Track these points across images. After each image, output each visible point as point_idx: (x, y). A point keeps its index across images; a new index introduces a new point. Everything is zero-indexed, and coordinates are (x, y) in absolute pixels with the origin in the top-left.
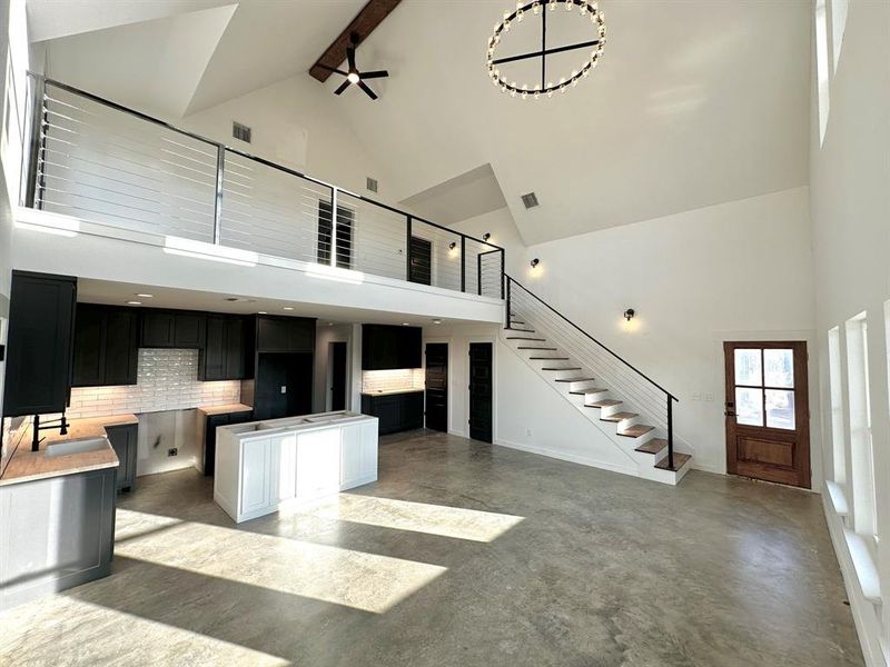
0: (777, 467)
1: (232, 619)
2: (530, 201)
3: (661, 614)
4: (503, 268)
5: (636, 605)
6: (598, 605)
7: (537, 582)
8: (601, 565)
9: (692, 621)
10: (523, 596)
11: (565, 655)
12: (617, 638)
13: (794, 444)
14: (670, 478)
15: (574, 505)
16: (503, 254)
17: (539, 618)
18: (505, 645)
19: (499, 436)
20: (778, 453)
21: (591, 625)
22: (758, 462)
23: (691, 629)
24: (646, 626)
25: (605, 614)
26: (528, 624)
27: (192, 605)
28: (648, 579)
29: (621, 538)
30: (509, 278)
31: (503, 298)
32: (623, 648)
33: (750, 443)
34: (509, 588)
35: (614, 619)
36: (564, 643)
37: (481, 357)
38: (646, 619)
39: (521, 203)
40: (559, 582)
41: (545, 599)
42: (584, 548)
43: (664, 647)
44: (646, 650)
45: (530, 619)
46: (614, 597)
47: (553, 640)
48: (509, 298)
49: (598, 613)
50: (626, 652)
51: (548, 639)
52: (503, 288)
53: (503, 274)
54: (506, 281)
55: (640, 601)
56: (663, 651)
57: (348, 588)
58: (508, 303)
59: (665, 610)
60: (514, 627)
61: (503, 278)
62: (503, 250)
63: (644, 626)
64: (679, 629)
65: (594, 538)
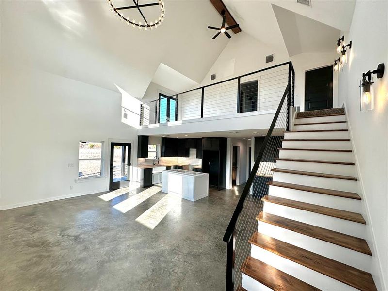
3: (62, 249)
5: (72, 244)
6: (82, 236)
9: (49, 256)
23: (47, 254)
24: (62, 244)
25: (77, 236)
28: (79, 254)
32: (63, 236)
35: (73, 238)
43: (53, 244)
44: (56, 240)
46: (81, 240)
49: (79, 235)
50: (61, 236)
55: (73, 246)
64: (51, 251)
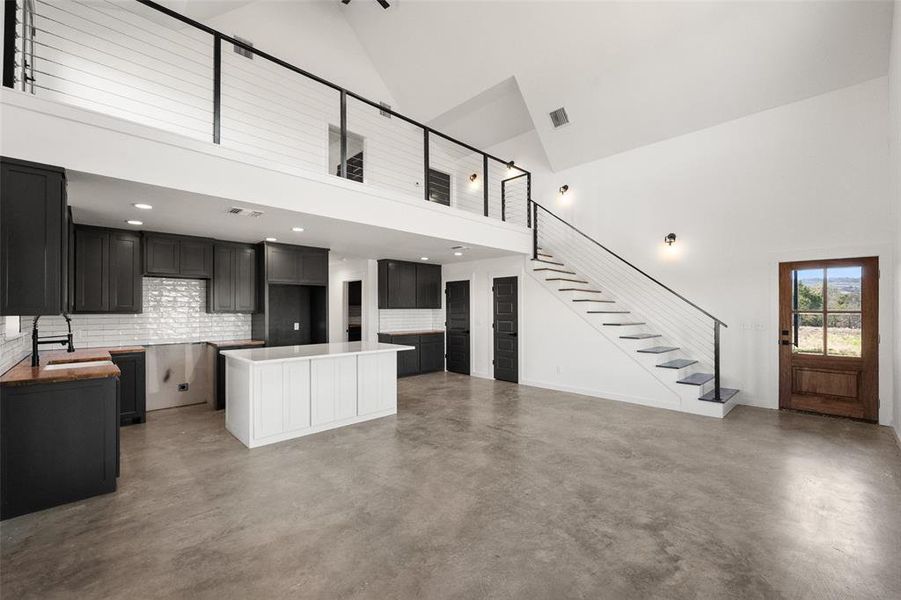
0: (839, 399)
1: (242, 528)
2: (558, 118)
3: (717, 529)
4: (529, 194)
5: (687, 521)
6: (645, 520)
7: (574, 500)
8: (645, 486)
10: (559, 511)
11: (610, 564)
12: (669, 549)
13: (860, 373)
14: (716, 410)
15: (611, 435)
16: (529, 178)
17: (578, 531)
18: (541, 554)
19: (525, 376)
20: (839, 384)
21: (638, 537)
22: (815, 394)
25: (653, 528)
26: (566, 536)
27: (202, 516)
28: (699, 498)
29: (665, 463)
30: (536, 205)
31: (529, 226)
32: (676, 559)
33: (807, 374)
34: (543, 504)
35: (663, 533)
36: (608, 553)
37: (506, 291)
38: (700, 533)
39: (549, 121)
40: (598, 500)
41: (583, 514)
42: (625, 471)
43: (723, 558)
44: (704, 562)
45: (568, 531)
46: (661, 514)
47: (595, 551)
48: (536, 226)
49: (646, 527)
50: (680, 562)
51: (589, 548)
52: (529, 216)
53: (529, 200)
54: (533, 208)
55: (691, 517)
56: (722, 561)
57: (367, 503)
58: (535, 232)
59: (721, 526)
60: (551, 538)
61: (529, 205)
62: (529, 174)
63: (699, 539)
64: (740, 543)
65: (634, 463)
